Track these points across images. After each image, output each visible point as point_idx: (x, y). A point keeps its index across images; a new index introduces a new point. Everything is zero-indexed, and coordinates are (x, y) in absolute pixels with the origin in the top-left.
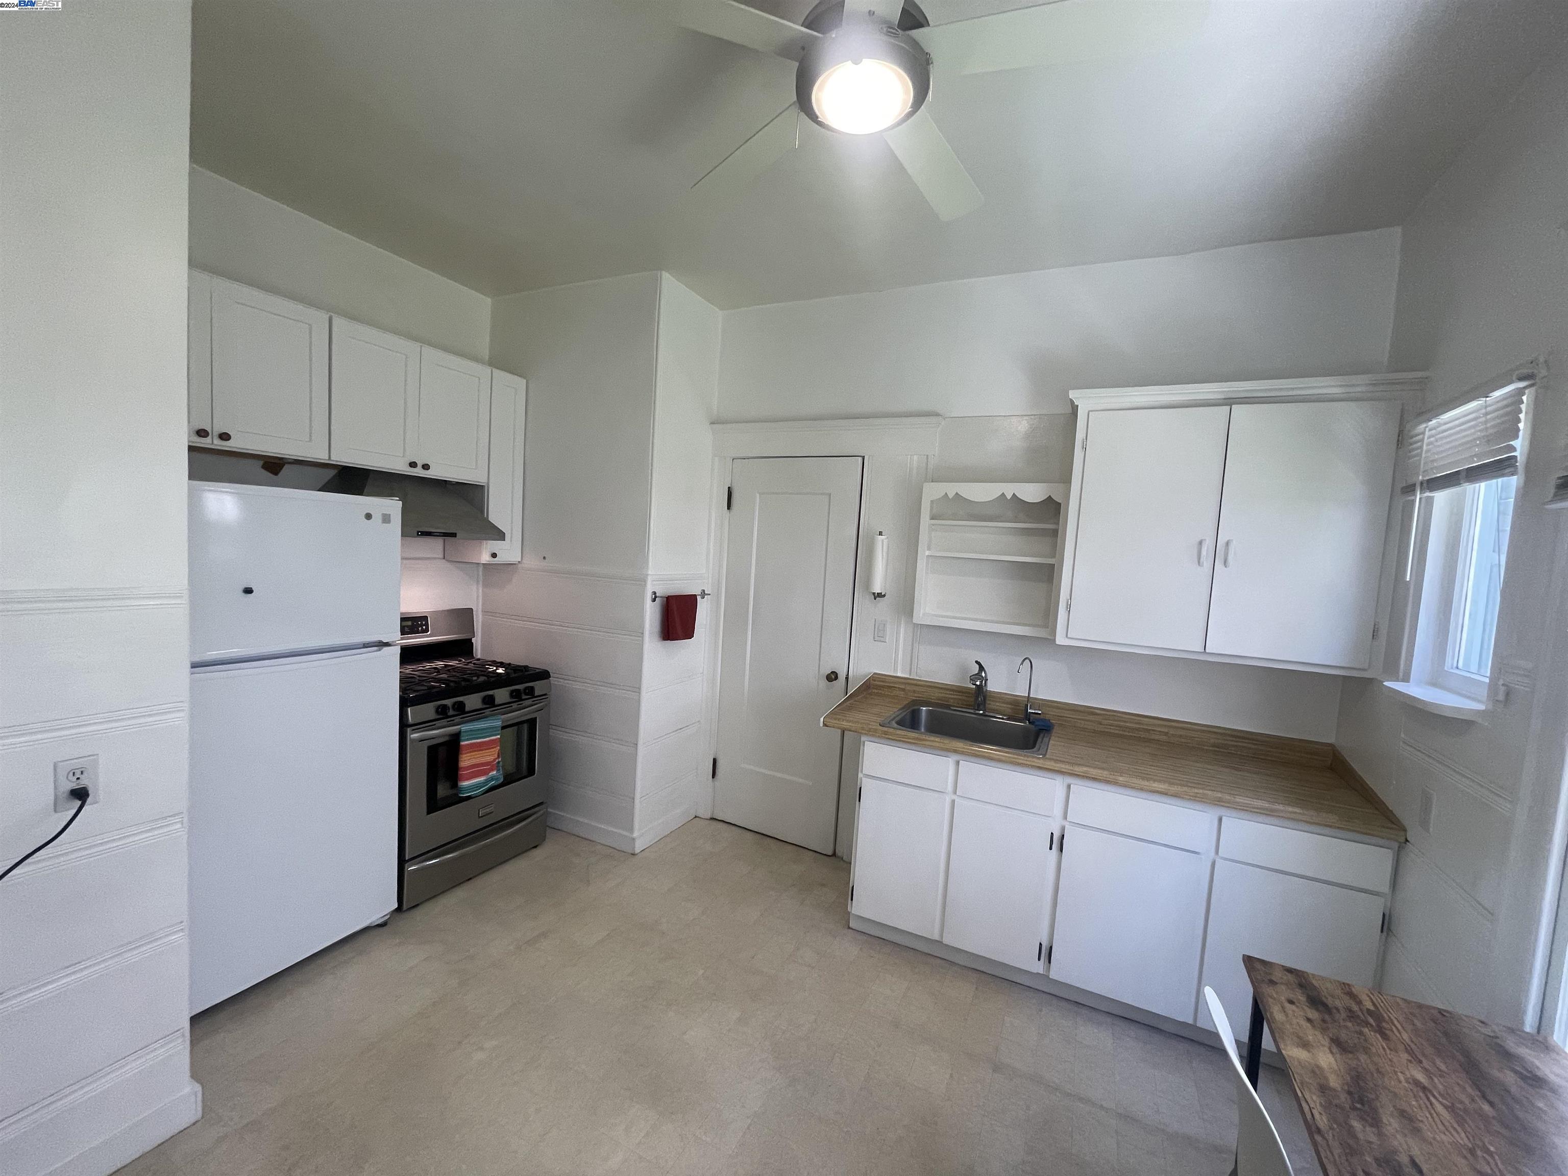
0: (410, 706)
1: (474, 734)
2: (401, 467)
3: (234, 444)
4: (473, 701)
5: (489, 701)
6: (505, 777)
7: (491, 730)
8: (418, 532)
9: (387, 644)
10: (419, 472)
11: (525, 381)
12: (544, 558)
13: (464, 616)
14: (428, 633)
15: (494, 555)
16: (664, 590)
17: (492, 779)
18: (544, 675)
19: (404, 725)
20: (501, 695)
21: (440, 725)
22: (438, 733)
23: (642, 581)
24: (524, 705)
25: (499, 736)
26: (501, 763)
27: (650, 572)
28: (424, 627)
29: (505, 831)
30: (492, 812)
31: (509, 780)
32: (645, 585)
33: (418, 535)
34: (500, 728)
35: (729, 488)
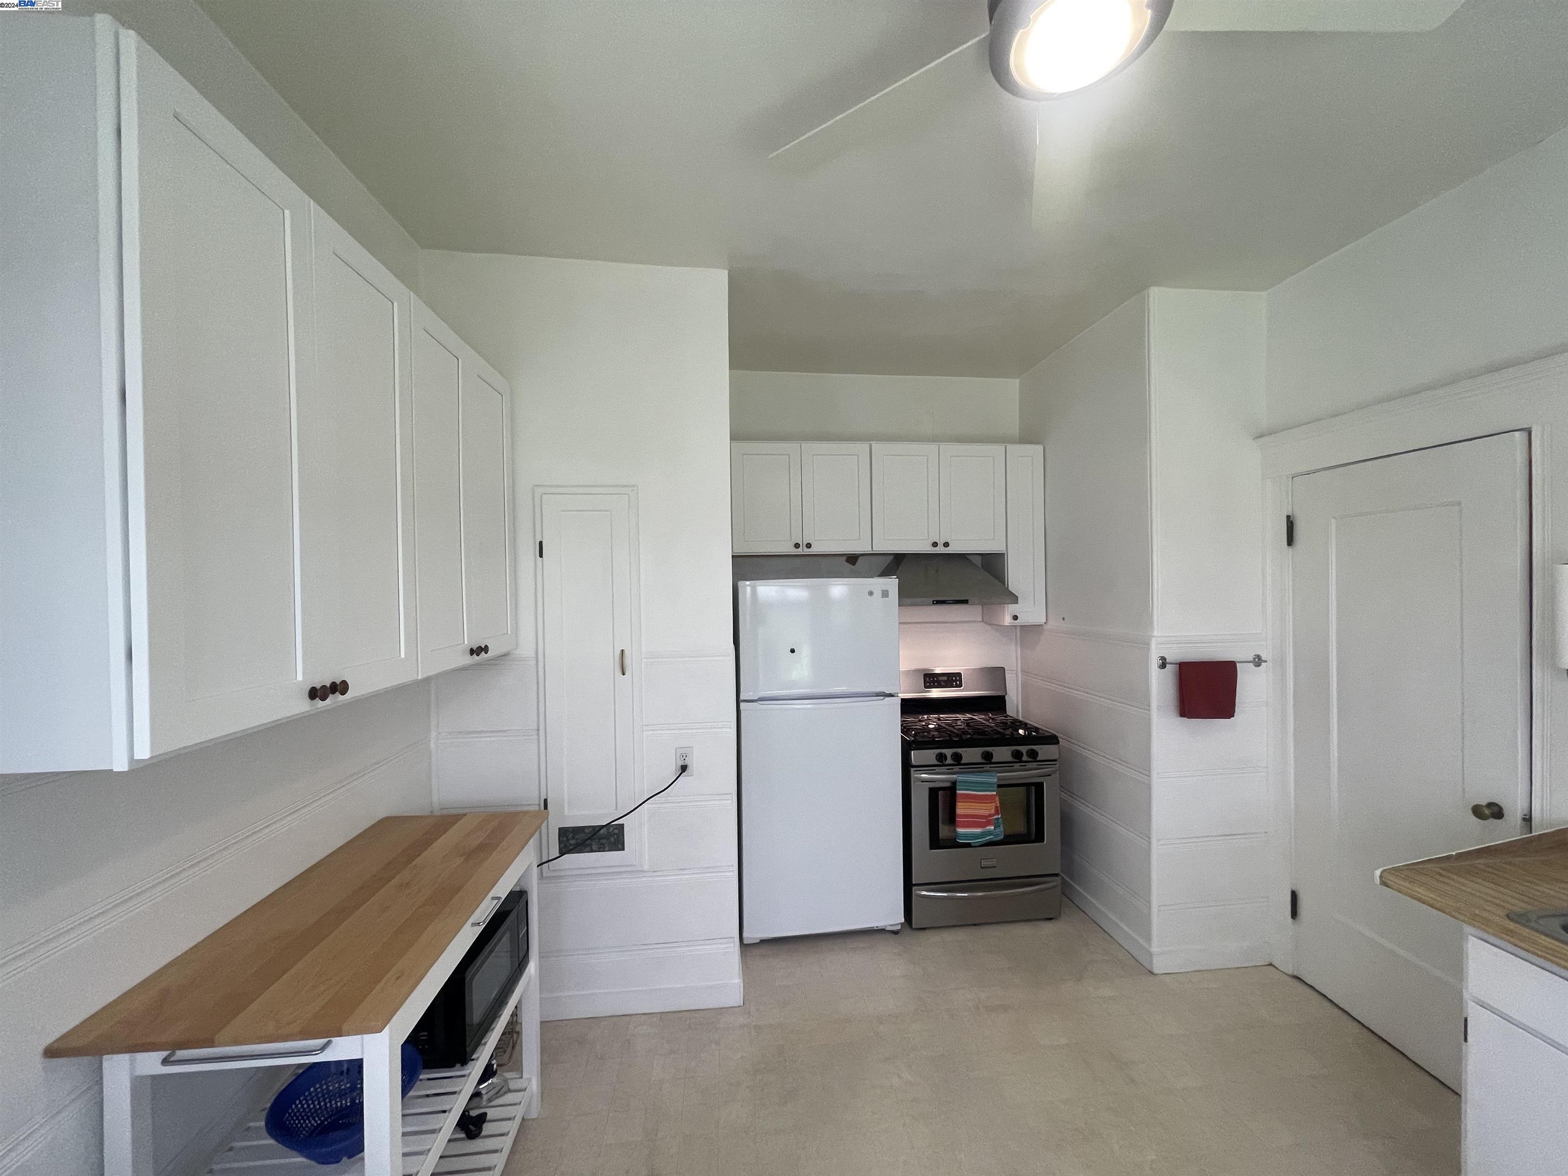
0: (913, 750)
1: (969, 785)
2: (927, 548)
3: (815, 550)
4: (971, 754)
5: (988, 757)
6: (1005, 836)
7: (987, 785)
8: (933, 601)
9: (891, 695)
10: (941, 549)
11: (1042, 447)
12: (1063, 619)
13: (997, 674)
14: (962, 688)
15: (1015, 618)
16: (1176, 654)
17: (990, 833)
18: (1052, 739)
19: (907, 766)
20: (1002, 753)
21: (939, 771)
22: (941, 778)
23: (1145, 645)
24: (1027, 767)
25: (995, 793)
26: (1000, 820)
27: (1156, 633)
28: (958, 683)
29: (1007, 889)
30: (995, 867)
31: (1009, 840)
32: (1149, 649)
33: (933, 603)
34: (996, 786)
35: (1288, 517)
